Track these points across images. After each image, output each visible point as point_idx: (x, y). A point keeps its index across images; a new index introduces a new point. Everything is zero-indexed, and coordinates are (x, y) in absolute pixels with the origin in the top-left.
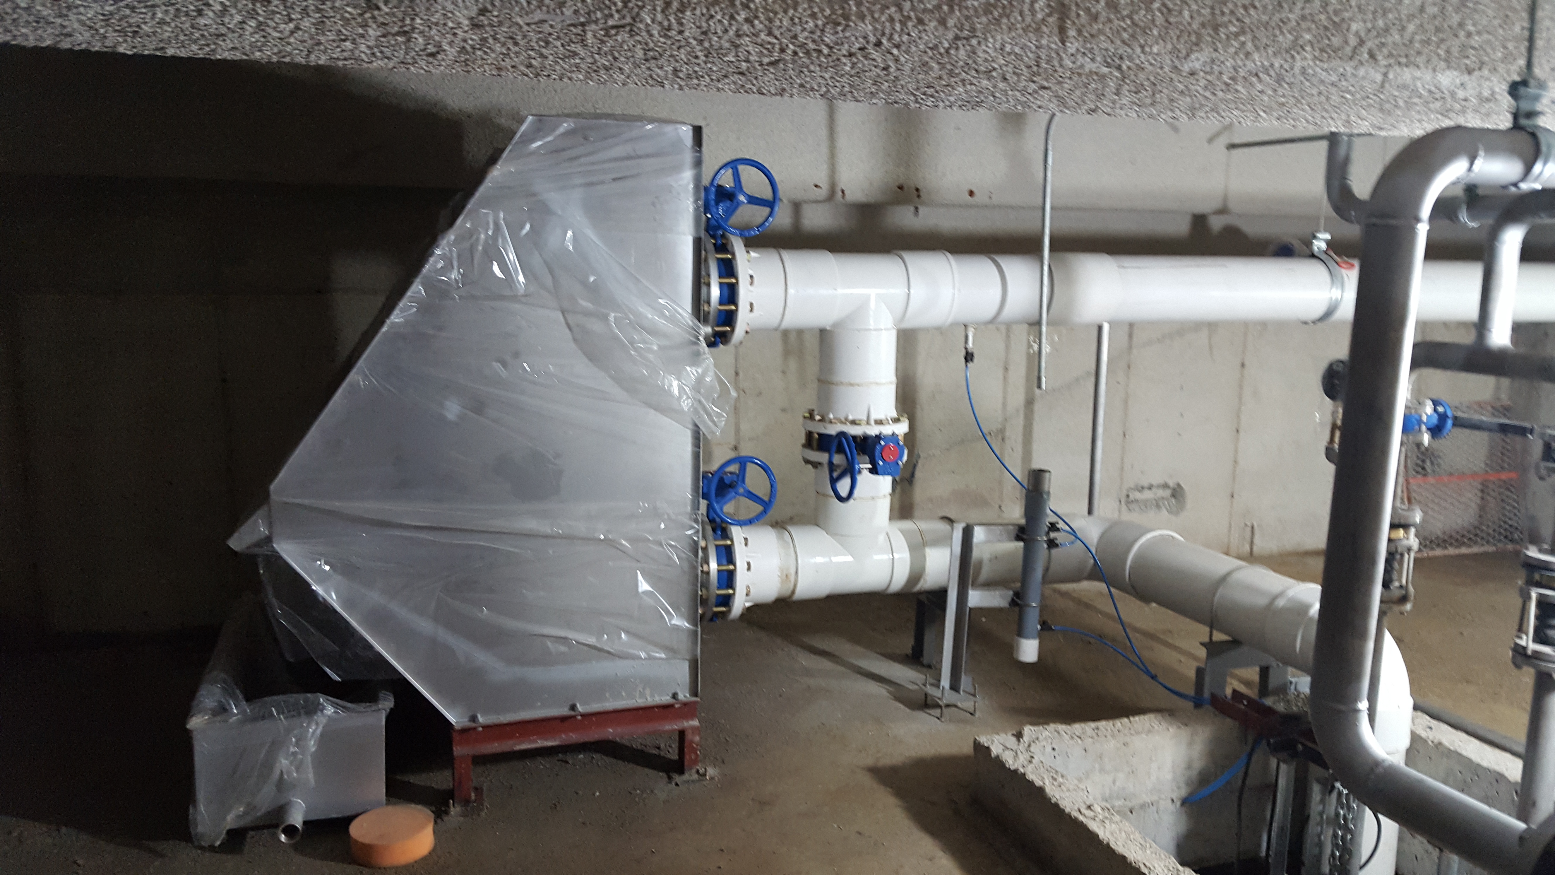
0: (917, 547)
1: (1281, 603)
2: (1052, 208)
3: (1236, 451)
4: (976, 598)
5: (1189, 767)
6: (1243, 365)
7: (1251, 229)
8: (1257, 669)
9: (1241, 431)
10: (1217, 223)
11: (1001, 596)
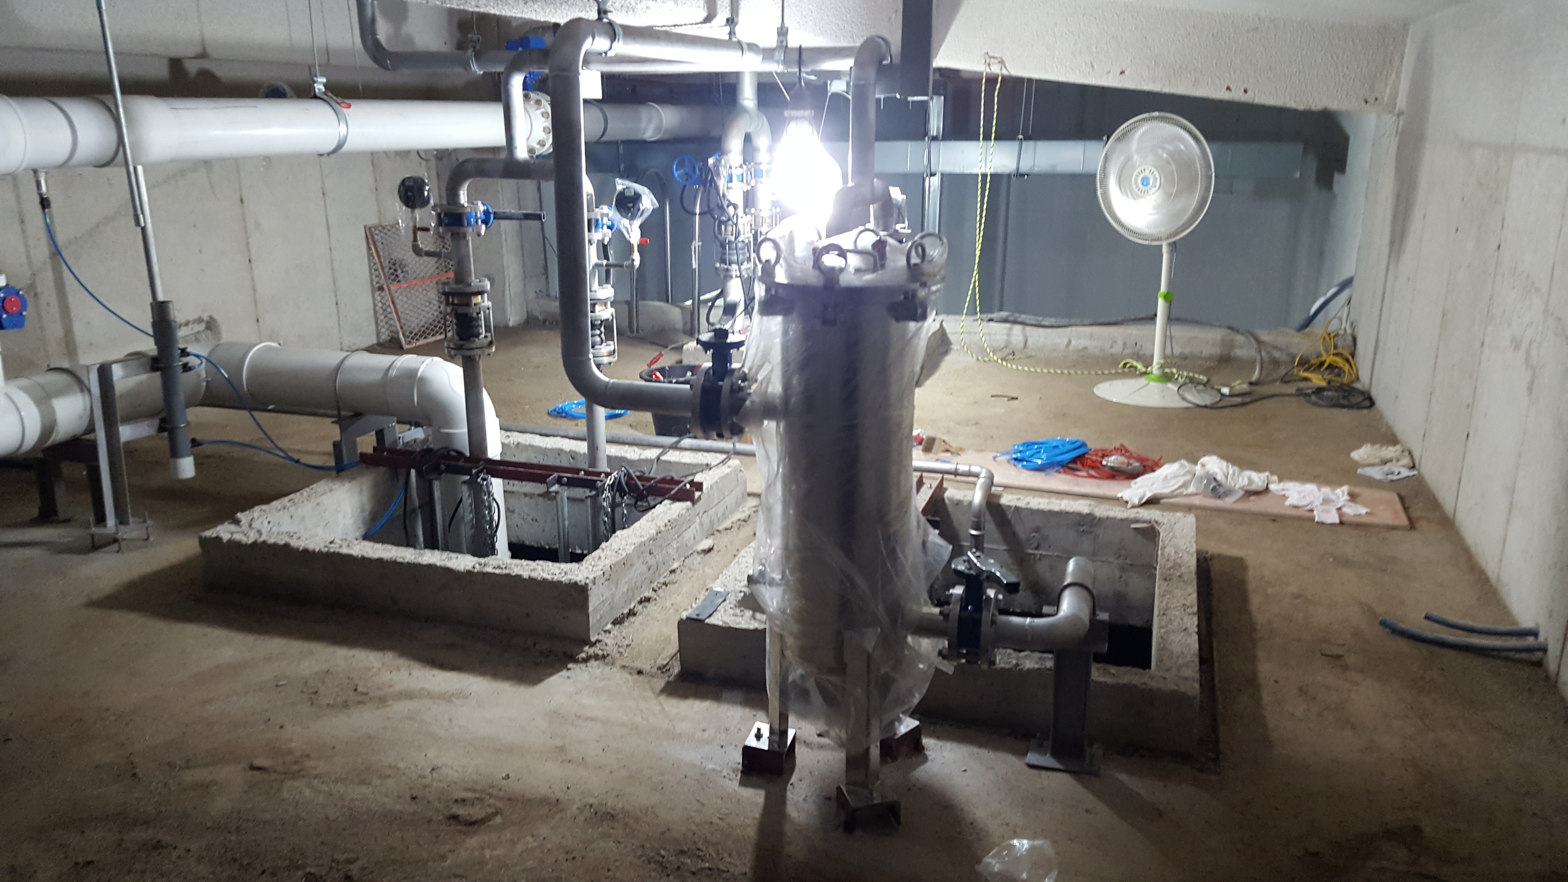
0: (43, 399)
1: (393, 373)
2: (115, 54)
3: (252, 279)
4: (126, 433)
5: (363, 510)
6: (242, 200)
7: (223, 73)
8: (373, 433)
9: (252, 260)
10: (192, 67)
11: (148, 425)
